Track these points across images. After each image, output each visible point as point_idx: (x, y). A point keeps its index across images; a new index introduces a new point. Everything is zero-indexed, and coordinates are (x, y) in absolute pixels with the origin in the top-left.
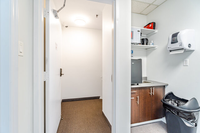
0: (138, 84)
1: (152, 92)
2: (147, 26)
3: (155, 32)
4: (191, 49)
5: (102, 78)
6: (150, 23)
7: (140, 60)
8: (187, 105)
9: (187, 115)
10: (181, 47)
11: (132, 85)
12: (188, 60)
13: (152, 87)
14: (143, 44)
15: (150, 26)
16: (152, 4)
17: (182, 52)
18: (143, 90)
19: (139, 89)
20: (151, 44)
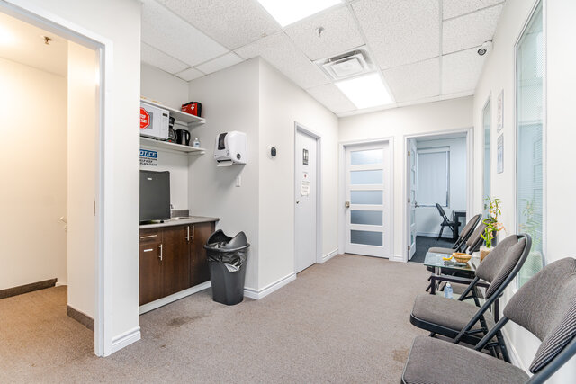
0: (162, 222)
1: (191, 234)
2: (187, 107)
3: (202, 122)
4: (241, 161)
5: (65, 221)
6: (192, 103)
7: (167, 174)
8: (232, 243)
9: (230, 256)
10: (228, 157)
11: (141, 223)
12: (240, 177)
13: (190, 225)
14: (179, 142)
15: (193, 108)
16: (194, 67)
17: (230, 164)
18: (172, 233)
19: (164, 231)
20: (195, 143)
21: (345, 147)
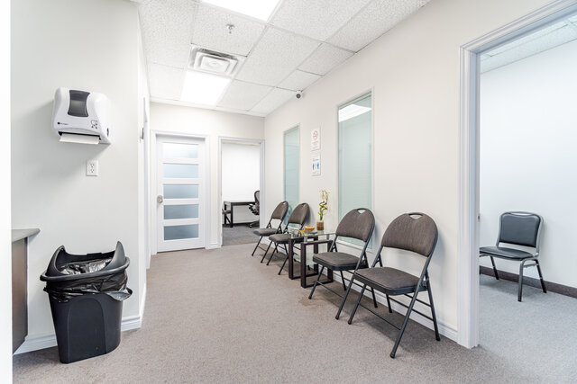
10: (95, 131)
12: (97, 163)
17: (94, 141)
21: (157, 136)
